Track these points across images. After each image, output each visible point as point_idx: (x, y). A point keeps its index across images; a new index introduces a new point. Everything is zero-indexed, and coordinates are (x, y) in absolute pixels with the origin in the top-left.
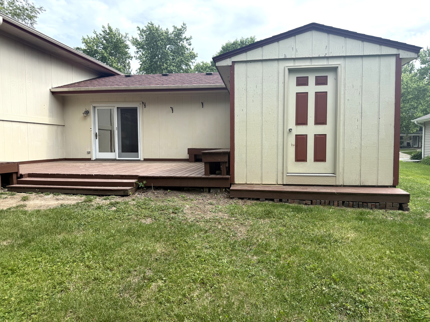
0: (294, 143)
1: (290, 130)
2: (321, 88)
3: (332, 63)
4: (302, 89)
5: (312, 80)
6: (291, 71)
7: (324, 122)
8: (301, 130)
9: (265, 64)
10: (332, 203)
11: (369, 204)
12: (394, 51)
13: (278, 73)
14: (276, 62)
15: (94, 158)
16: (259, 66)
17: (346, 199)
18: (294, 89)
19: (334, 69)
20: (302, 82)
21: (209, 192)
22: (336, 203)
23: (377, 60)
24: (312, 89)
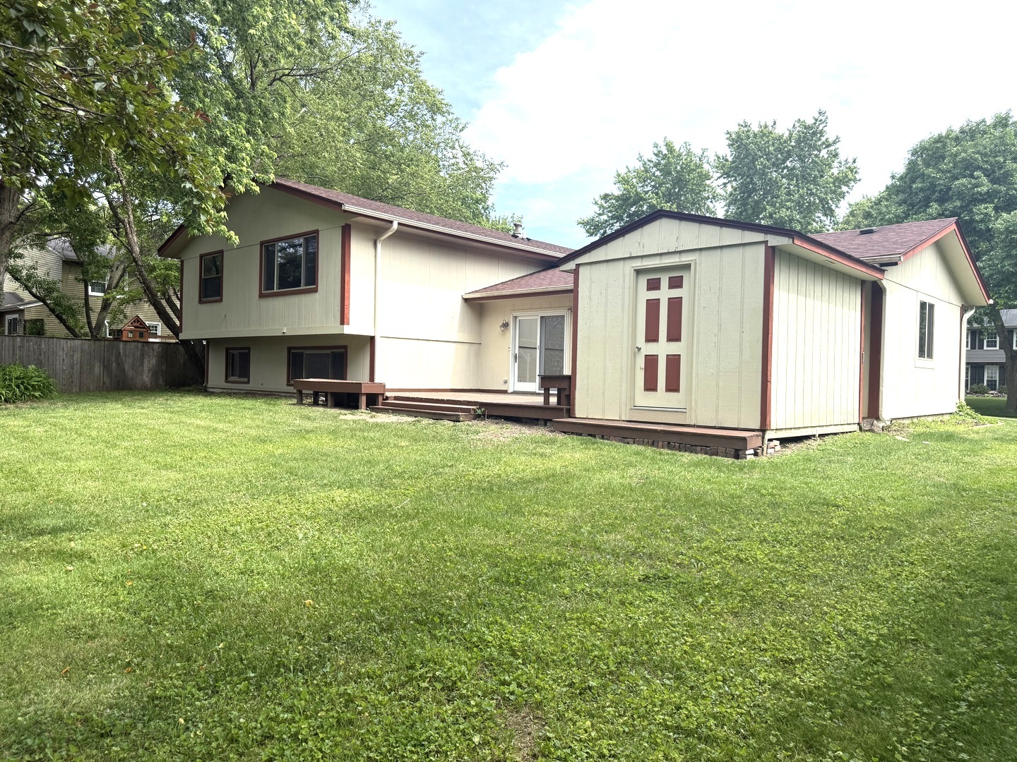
0: (643, 366)
1: (639, 349)
2: (675, 293)
3: (685, 259)
4: (653, 295)
5: (665, 283)
6: (638, 272)
7: (678, 339)
8: (651, 349)
9: (611, 264)
10: (656, 444)
11: (699, 448)
12: (759, 237)
13: (624, 276)
14: (622, 262)
15: (510, 390)
16: (603, 267)
17: (672, 439)
18: (645, 295)
19: (687, 267)
20: (654, 285)
21: (545, 425)
22: (660, 444)
23: (741, 249)
24: (664, 294)
